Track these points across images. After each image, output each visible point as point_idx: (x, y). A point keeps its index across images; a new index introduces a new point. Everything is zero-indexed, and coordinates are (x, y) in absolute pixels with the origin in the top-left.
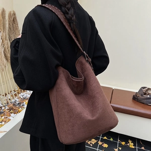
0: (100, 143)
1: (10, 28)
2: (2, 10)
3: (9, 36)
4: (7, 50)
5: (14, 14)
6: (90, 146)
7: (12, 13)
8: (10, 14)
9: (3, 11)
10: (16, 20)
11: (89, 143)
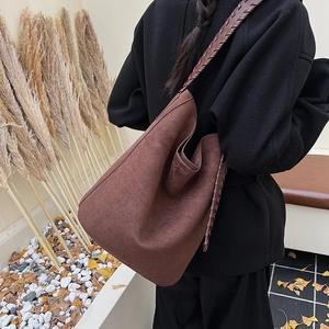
0: (318, 287)
1: (81, 52)
2: (61, 14)
3: (83, 70)
4: (84, 102)
5: (86, 17)
6: (294, 294)
7: (82, 15)
8: (77, 19)
9: (64, 15)
10: (92, 30)
11: (291, 287)
